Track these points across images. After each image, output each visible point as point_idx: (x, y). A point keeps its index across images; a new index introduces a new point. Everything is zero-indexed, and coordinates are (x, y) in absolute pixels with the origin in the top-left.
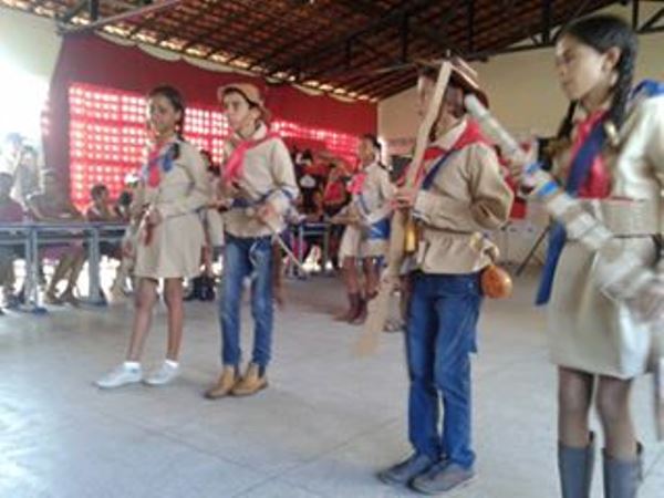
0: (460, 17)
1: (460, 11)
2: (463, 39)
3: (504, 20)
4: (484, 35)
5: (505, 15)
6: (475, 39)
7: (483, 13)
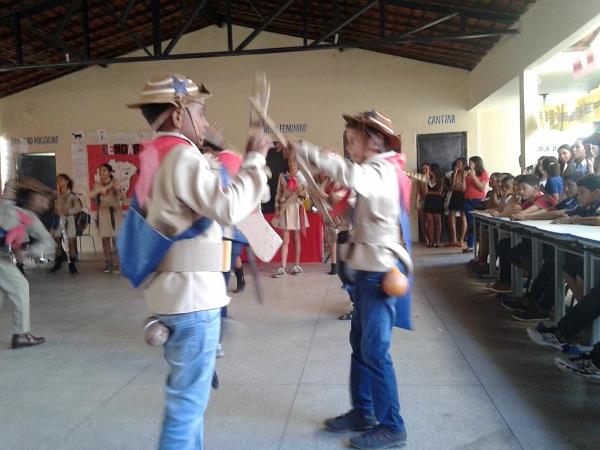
0: (76, 23)
1: (74, 18)
2: (81, 44)
3: (119, 30)
4: (102, 41)
5: (119, 25)
6: (92, 45)
7: (98, 21)
